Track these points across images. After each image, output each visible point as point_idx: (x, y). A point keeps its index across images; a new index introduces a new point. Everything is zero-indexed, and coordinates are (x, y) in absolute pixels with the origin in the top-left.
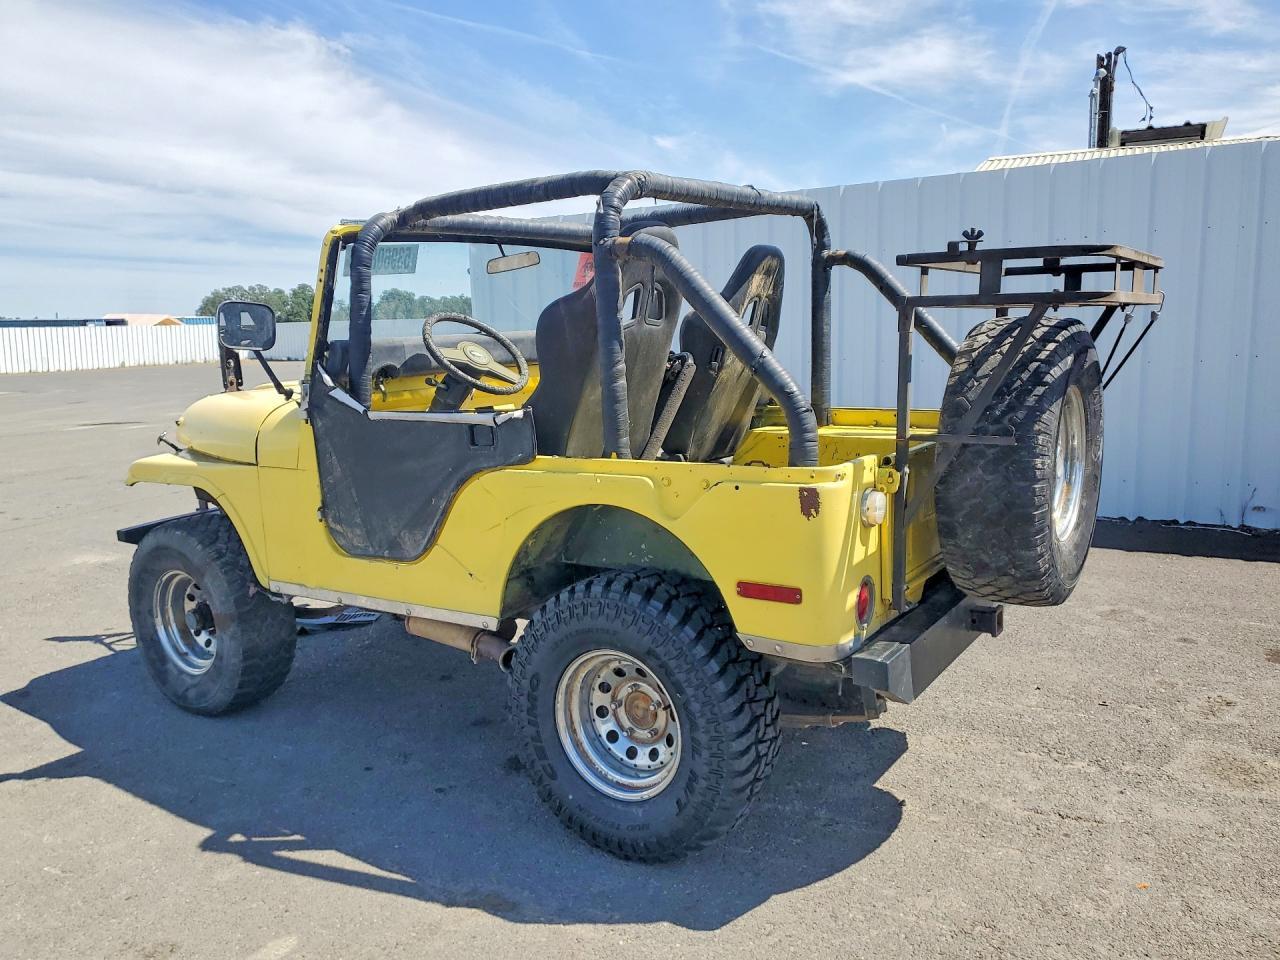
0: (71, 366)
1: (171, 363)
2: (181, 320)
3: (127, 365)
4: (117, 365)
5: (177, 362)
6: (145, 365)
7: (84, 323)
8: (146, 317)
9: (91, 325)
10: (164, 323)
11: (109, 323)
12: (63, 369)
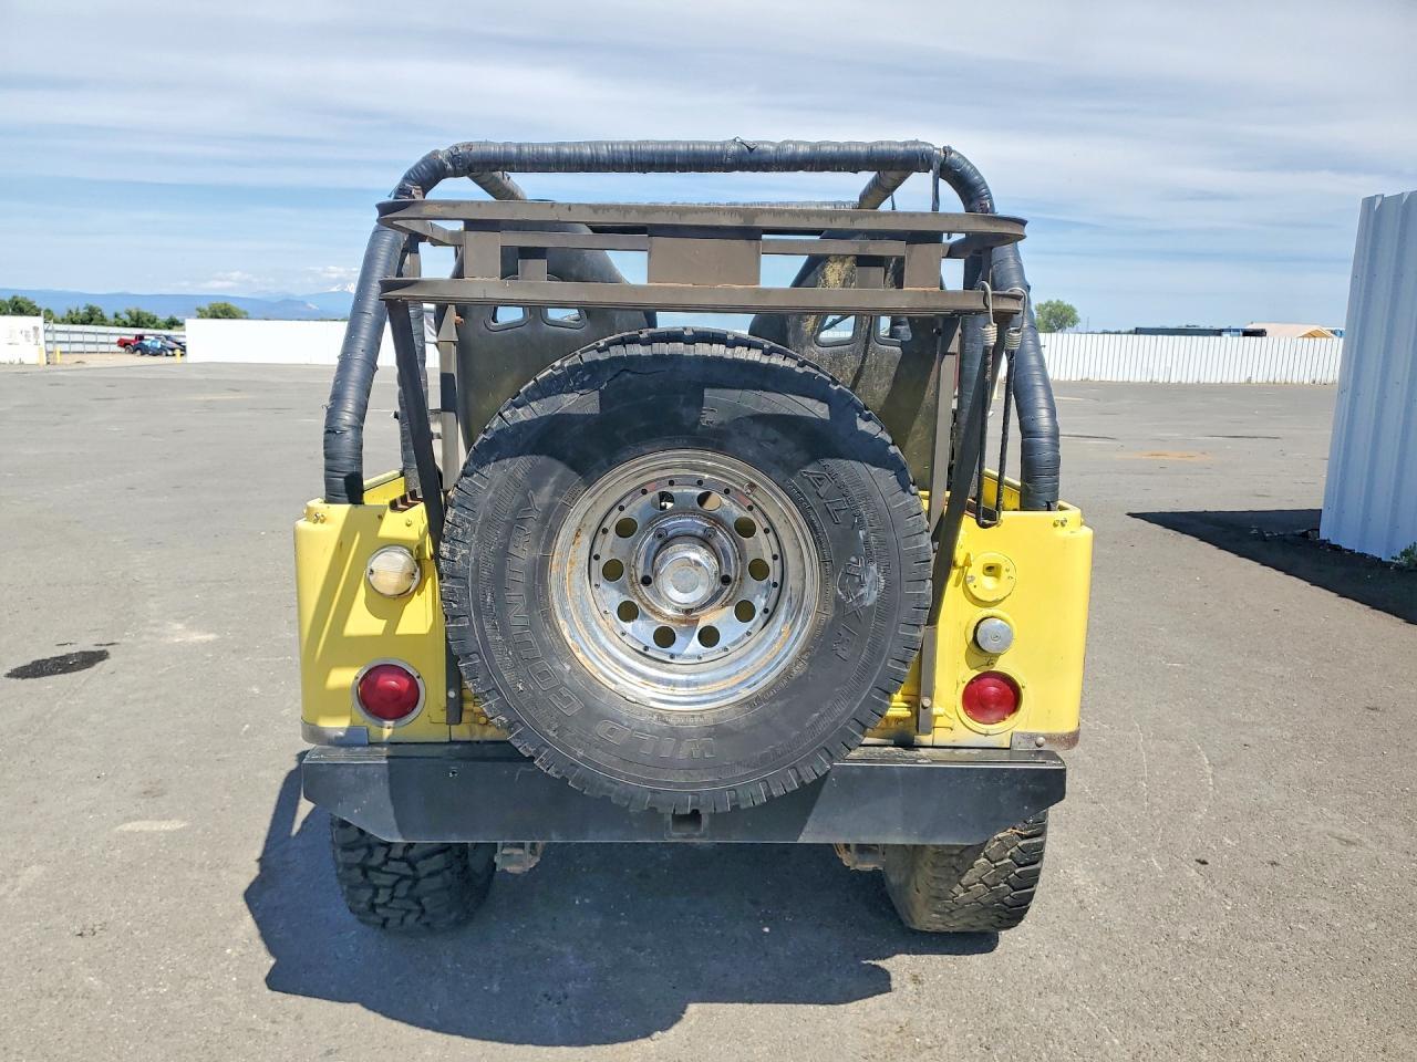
0: (1191, 379)
1: (1306, 381)
2: (1334, 332)
3: (1254, 381)
4: (1243, 380)
5: (1314, 382)
6: (1274, 383)
7: (1219, 333)
8: (1293, 327)
9: (1226, 335)
10: (1311, 335)
11: (1247, 333)
12: (1183, 381)
